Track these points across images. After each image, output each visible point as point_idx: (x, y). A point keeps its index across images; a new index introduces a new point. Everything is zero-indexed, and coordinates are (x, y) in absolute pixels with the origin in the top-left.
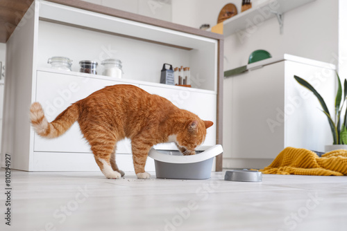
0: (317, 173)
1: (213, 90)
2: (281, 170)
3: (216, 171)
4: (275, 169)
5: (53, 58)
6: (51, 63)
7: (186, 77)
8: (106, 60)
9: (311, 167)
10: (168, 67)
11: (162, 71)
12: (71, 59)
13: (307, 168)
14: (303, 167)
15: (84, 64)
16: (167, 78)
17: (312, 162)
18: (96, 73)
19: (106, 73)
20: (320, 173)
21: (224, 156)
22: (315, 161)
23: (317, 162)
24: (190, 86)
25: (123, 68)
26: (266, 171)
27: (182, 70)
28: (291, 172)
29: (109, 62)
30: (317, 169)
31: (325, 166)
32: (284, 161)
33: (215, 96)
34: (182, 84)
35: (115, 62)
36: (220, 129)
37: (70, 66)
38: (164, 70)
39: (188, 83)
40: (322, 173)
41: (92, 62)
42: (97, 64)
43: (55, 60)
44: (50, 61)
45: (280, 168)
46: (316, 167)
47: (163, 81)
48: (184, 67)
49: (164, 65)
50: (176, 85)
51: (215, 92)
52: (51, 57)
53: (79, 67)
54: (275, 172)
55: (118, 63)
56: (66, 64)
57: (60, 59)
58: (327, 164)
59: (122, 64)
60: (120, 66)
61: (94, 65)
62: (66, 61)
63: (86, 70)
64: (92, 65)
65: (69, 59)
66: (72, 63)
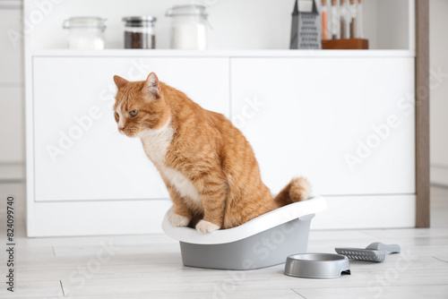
3: (417, 226)
5: (71, 20)
6: (68, 28)
8: (175, 8)
10: (305, 6)
11: (293, 14)
12: (103, 17)
15: (130, 24)
16: (300, 31)
25: (209, 18)
27: (346, 4)
33: (412, 61)
34: (349, 34)
35: (192, 11)
37: (103, 28)
38: (296, 13)
39: (359, 32)
41: (144, 18)
42: (154, 21)
43: (75, 23)
44: (67, 24)
49: (297, 2)
52: (68, 18)
55: (198, 11)
56: (96, 30)
57: (82, 21)
59: (207, 11)
60: (204, 16)
61: (150, 24)
62: (96, 23)
63: (133, 34)
64: (144, 24)
65: (99, 19)
66: (106, 23)
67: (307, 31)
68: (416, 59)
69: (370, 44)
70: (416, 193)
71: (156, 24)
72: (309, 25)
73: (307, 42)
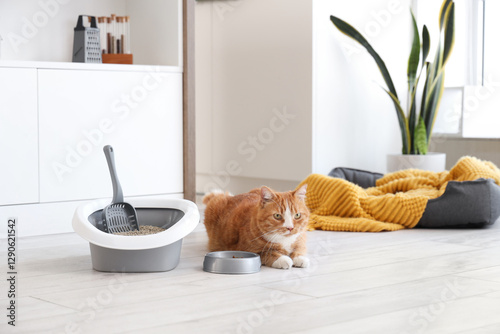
0: (359, 228)
1: (176, 64)
7: (122, 37)
9: (351, 216)
11: (76, 29)
13: (344, 216)
14: (337, 215)
16: (86, 45)
17: (352, 205)
20: (365, 227)
22: (358, 203)
23: (362, 204)
27: (114, 22)
28: (317, 225)
30: (361, 219)
31: (374, 212)
33: (181, 75)
34: (115, 51)
38: (80, 28)
39: (127, 51)
40: (367, 228)
46: (358, 216)
48: (118, 15)
49: (80, 18)
58: (378, 209)
67: (92, 46)
68: (184, 75)
69: (134, 59)
70: (184, 192)
72: (93, 41)
73: (93, 56)
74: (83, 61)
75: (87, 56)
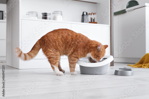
1: (108, 24)
2: (144, 66)
4: (141, 65)
5: (29, 12)
6: (28, 14)
7: (94, 18)
8: (54, 12)
10: (85, 14)
11: (82, 15)
15: (44, 14)
16: (85, 19)
18: (50, 19)
19: (54, 19)
21: (114, 61)
24: (96, 23)
25: (63, 15)
26: (136, 66)
27: (92, 14)
29: (56, 12)
32: (145, 61)
34: (93, 22)
35: (59, 12)
36: (112, 44)
37: (37, 15)
38: (83, 15)
39: (96, 21)
41: (48, 13)
42: (50, 14)
43: (30, 13)
44: (28, 13)
45: (144, 65)
47: (83, 21)
49: (83, 12)
50: (90, 22)
51: (109, 25)
53: (41, 16)
54: (141, 67)
55: (60, 13)
56: (35, 15)
57: (32, 12)
59: (62, 13)
60: (62, 14)
61: (49, 15)
62: (35, 13)
63: (45, 17)
64: (48, 15)
65: (36, 12)
66: (38, 14)
67: (86, 19)
71: (50, 15)
74: (84, 22)
75: (85, 22)
